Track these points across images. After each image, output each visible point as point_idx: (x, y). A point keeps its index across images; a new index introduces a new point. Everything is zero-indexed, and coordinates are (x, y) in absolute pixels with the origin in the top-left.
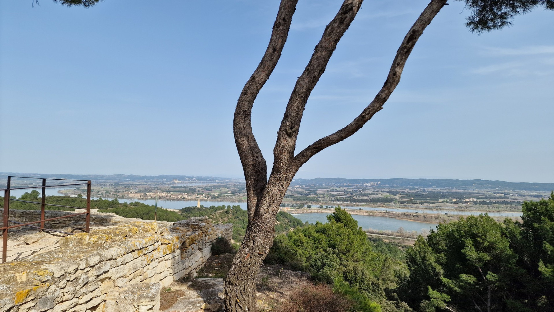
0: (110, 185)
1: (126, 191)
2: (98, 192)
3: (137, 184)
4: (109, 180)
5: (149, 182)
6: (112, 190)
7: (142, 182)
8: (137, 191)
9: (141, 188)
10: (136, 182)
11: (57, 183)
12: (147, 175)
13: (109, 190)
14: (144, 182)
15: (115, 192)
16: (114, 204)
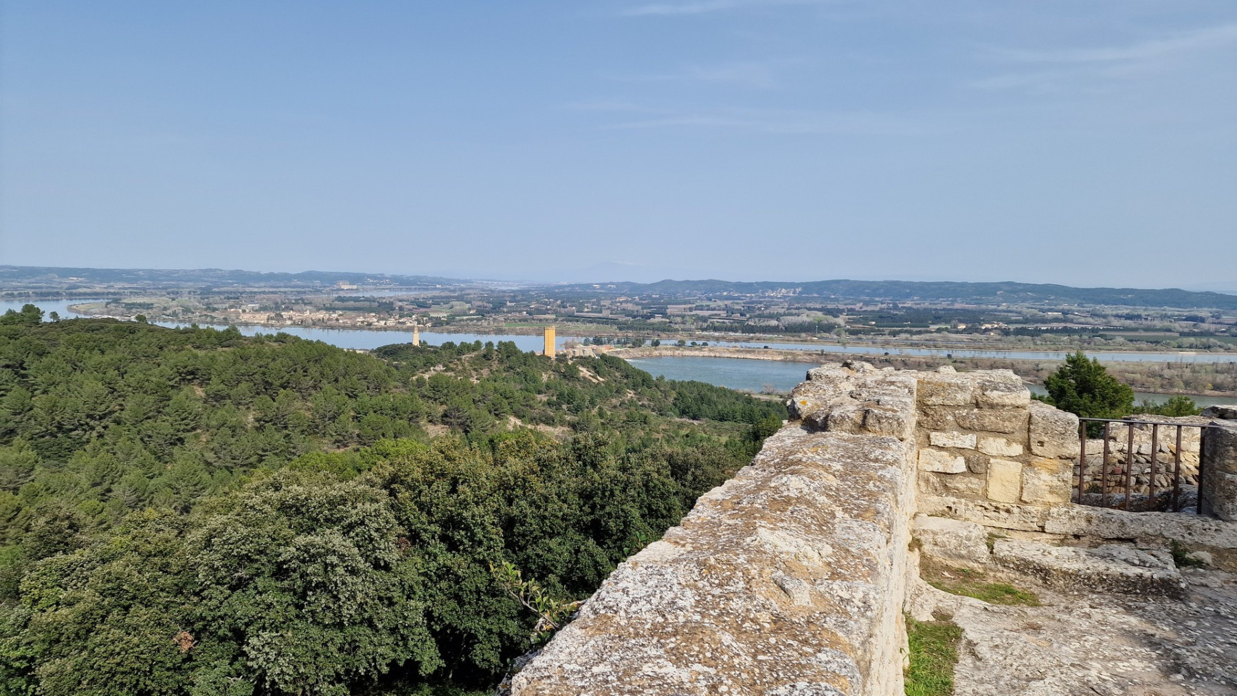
0: (189, 293)
1: (231, 307)
2: (165, 309)
3: (255, 293)
4: (186, 281)
5: (281, 287)
6: (198, 304)
7: (265, 287)
8: (257, 308)
9: (265, 301)
10: (251, 287)
11: (61, 288)
12: (275, 271)
13: (190, 304)
14: (271, 287)
15: (206, 310)
16: (231, 339)
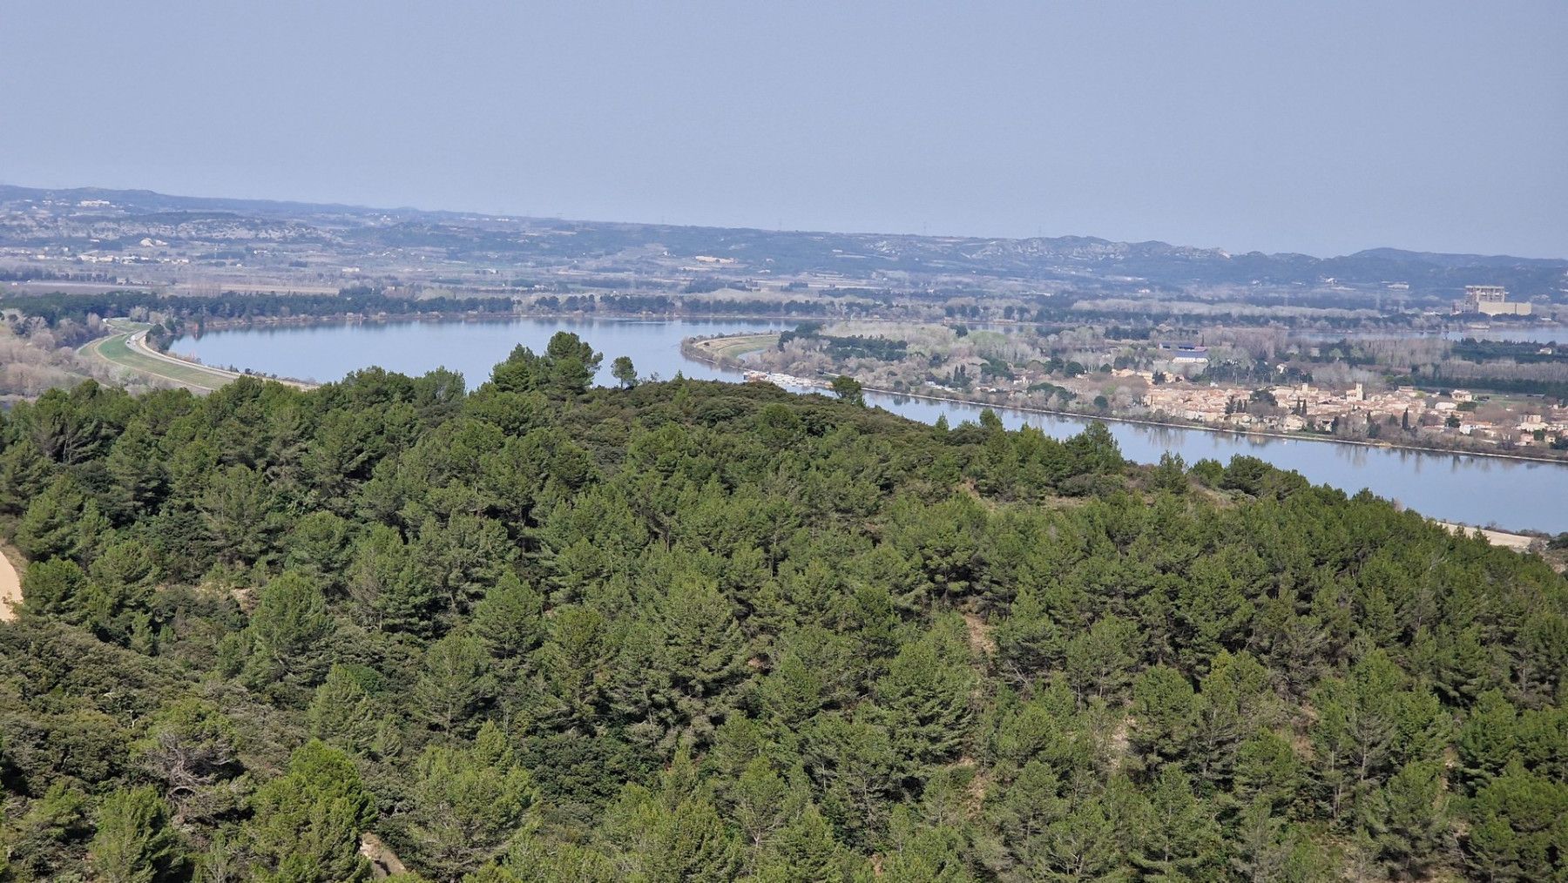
0: (1009, 312)
1: (1122, 363)
2: (937, 360)
3: (1199, 319)
4: (1001, 275)
5: (1279, 302)
6: (1027, 349)
7: (1232, 300)
8: (1200, 370)
9: (1227, 346)
10: (1190, 299)
11: (673, 286)
12: (1269, 250)
13: (1008, 351)
14: (1252, 301)
15: (1049, 369)
16: (1088, 469)
